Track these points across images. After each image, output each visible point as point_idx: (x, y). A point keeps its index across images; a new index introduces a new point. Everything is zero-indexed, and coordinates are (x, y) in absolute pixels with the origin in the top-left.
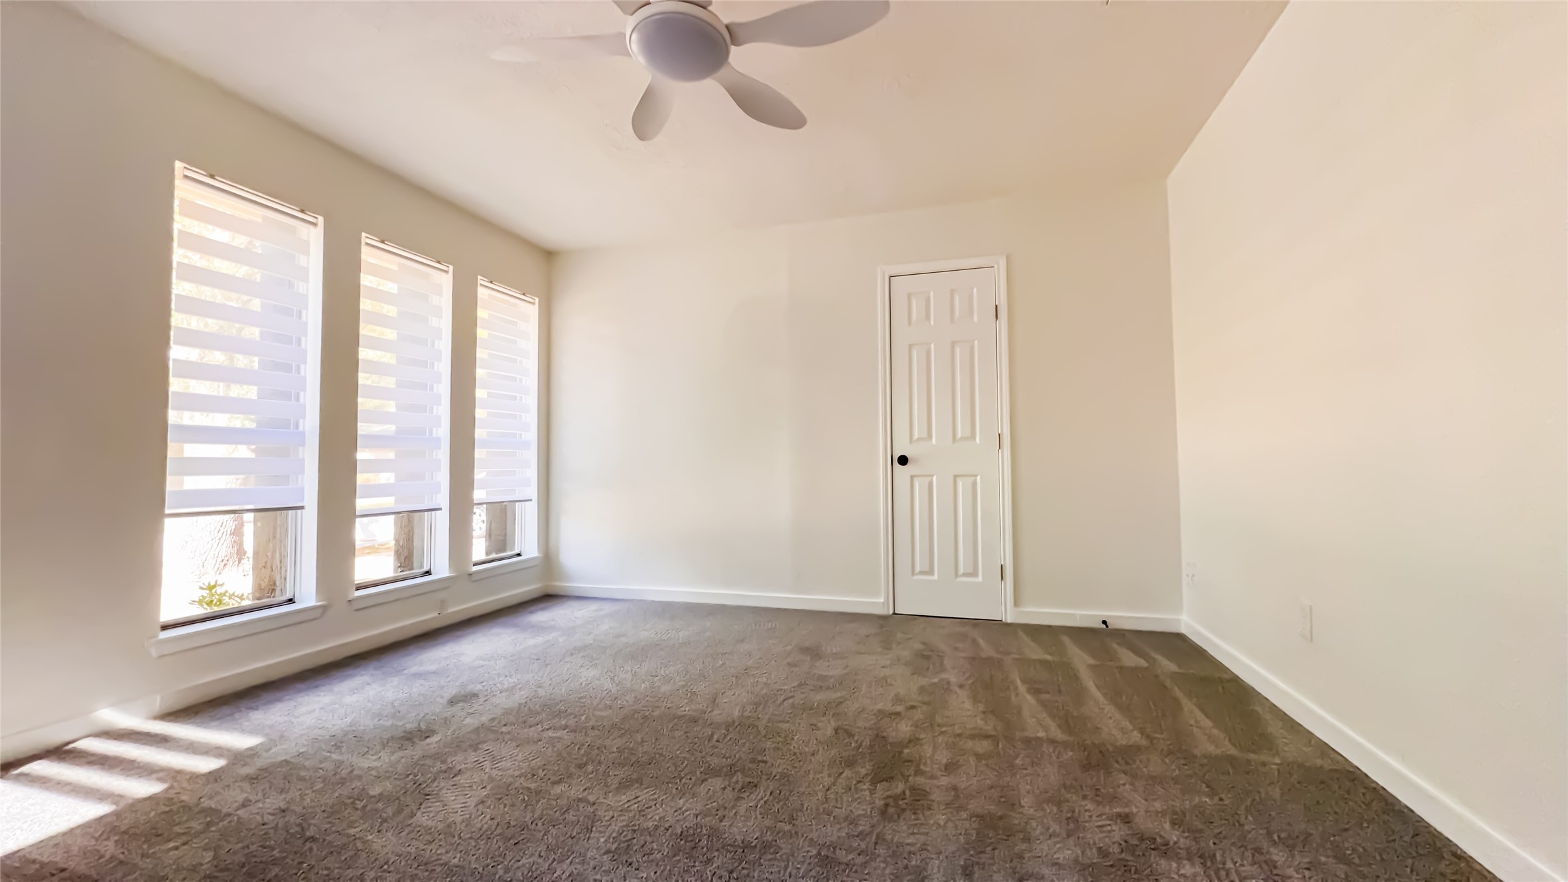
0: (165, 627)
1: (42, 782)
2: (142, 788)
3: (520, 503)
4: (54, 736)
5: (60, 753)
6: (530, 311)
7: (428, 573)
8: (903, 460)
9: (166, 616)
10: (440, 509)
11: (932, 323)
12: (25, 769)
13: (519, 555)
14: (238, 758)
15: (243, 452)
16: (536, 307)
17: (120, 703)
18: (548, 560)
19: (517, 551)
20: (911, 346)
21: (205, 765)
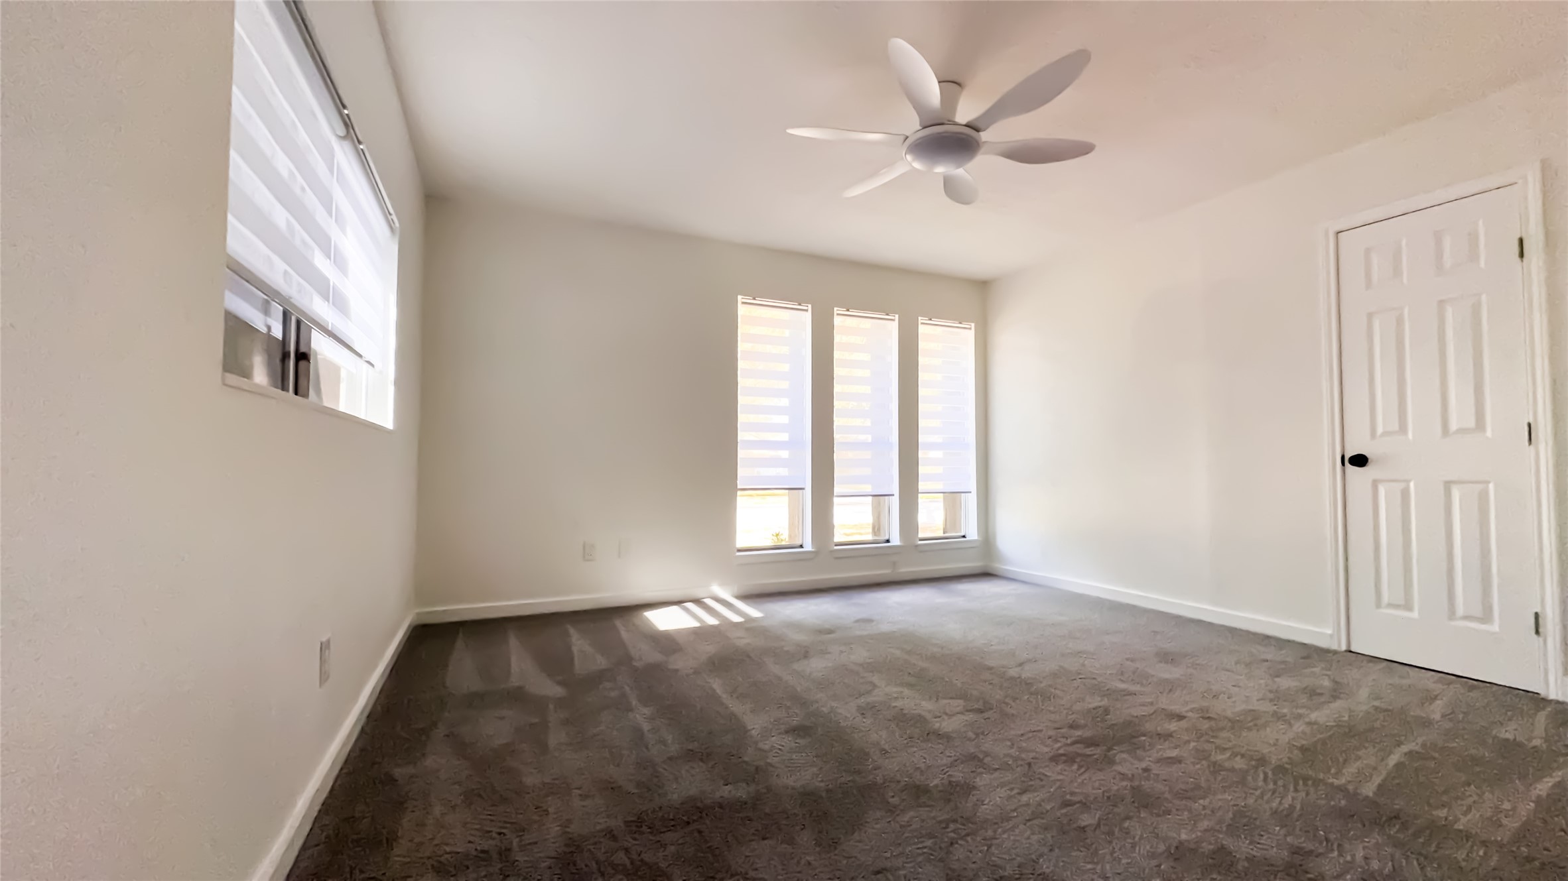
0: (739, 550)
1: (687, 610)
2: (712, 621)
3: (964, 494)
4: (699, 593)
5: (698, 601)
6: (966, 337)
7: (888, 541)
8: (1360, 461)
9: (739, 544)
10: (893, 495)
11: (1405, 281)
12: (685, 604)
13: (964, 537)
14: (749, 619)
15: (784, 454)
16: (973, 331)
17: (722, 585)
18: (987, 543)
19: (963, 534)
20: (1370, 316)
21: (736, 619)
